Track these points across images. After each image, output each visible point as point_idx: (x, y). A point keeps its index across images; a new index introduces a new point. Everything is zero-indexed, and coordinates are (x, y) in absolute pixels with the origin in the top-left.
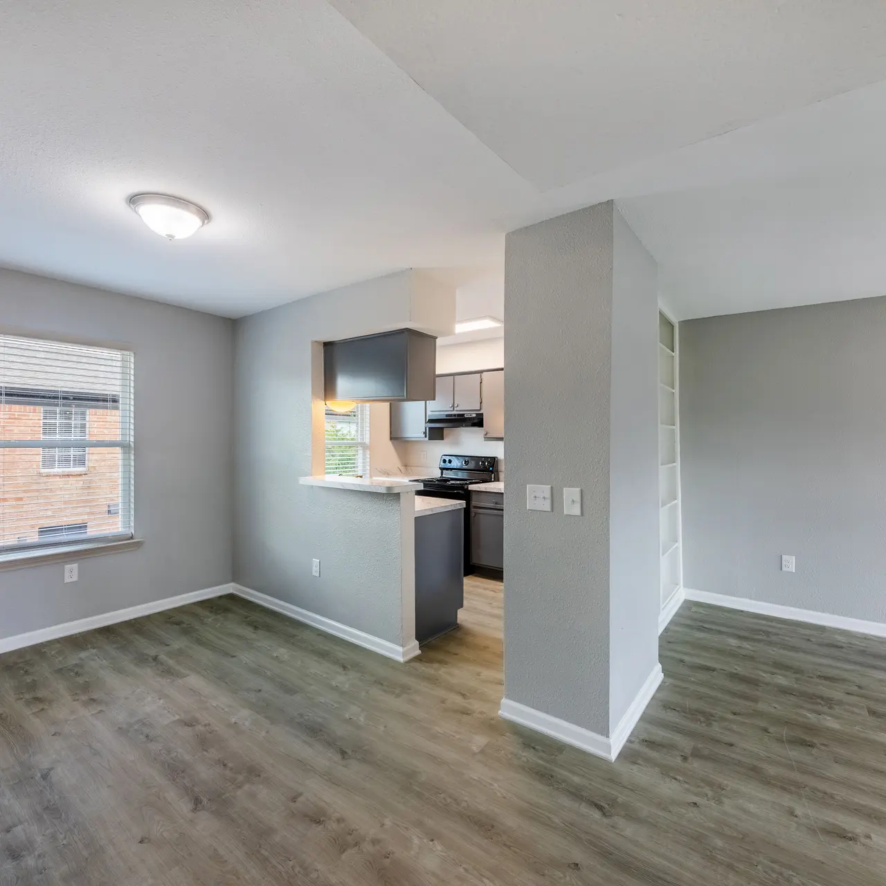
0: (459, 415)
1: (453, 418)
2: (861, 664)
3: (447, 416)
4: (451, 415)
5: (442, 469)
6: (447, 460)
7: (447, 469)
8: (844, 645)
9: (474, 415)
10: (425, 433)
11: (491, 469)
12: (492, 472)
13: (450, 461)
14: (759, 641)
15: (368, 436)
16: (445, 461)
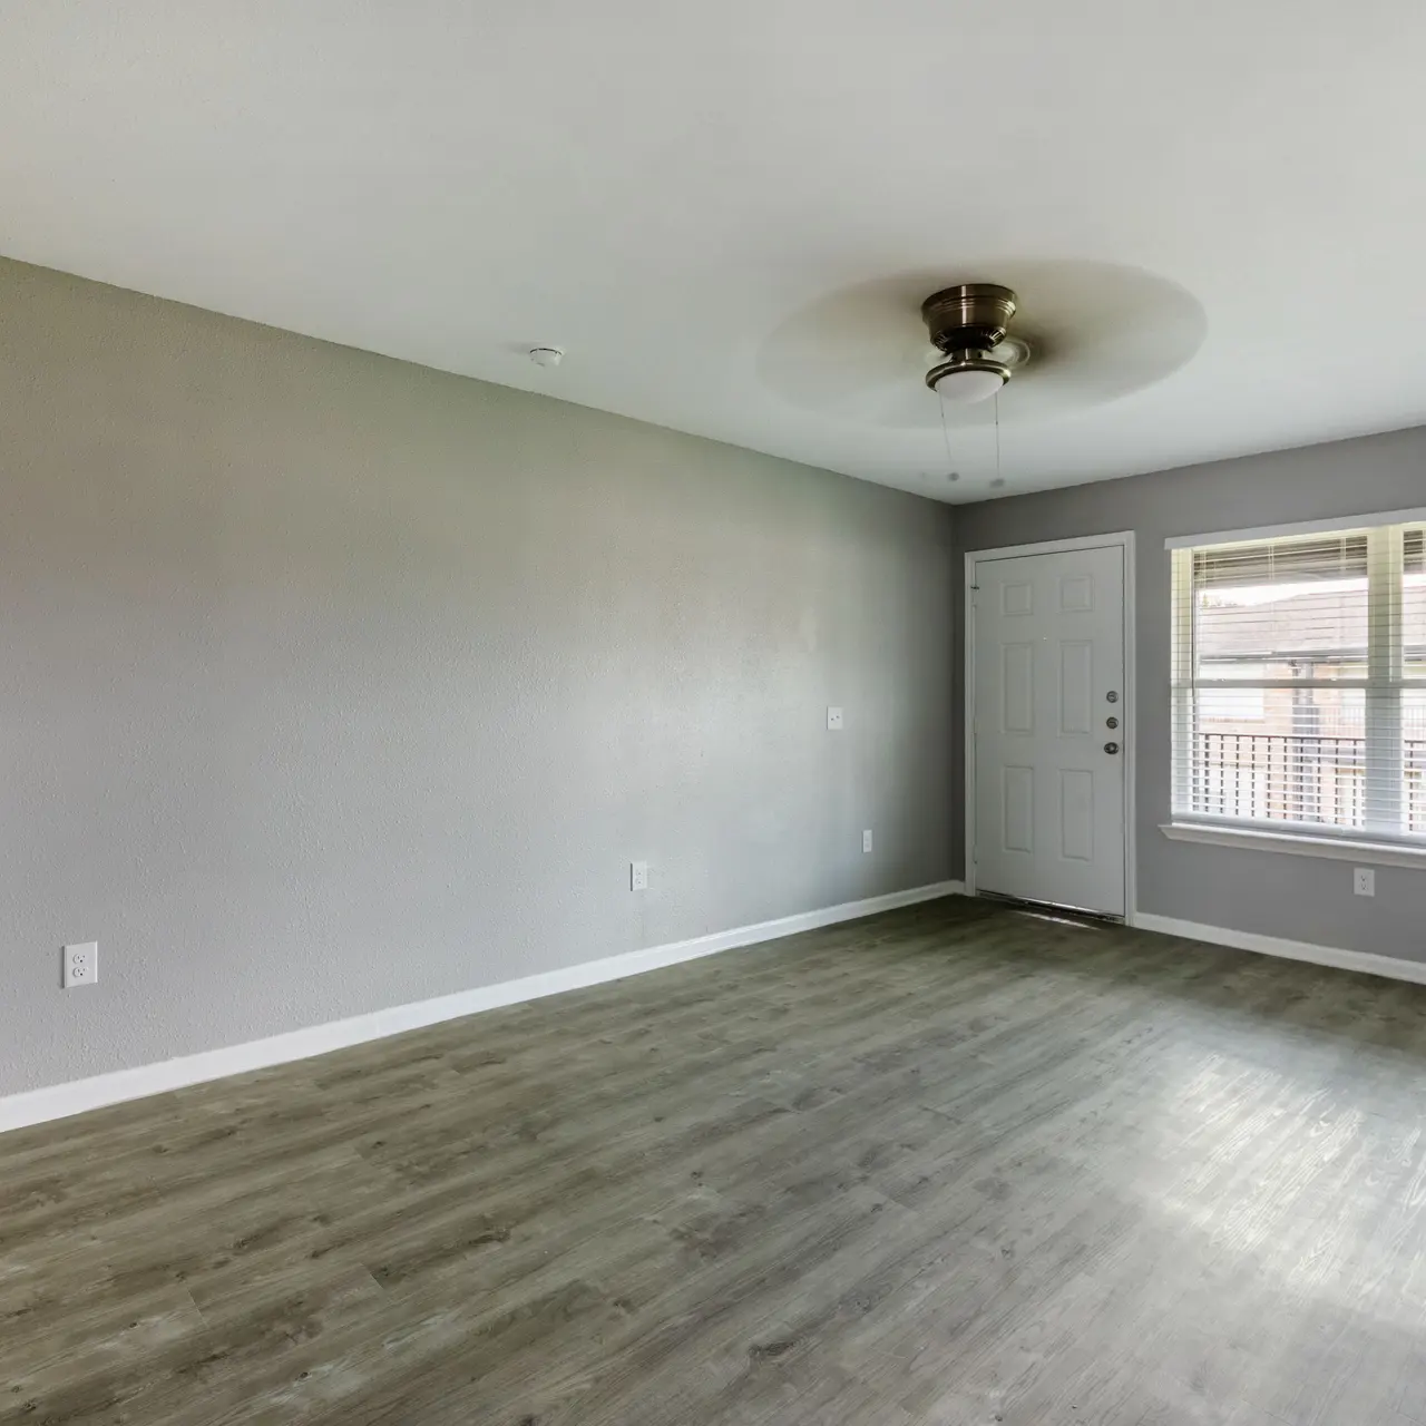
2: (285, 1155)
8: (232, 1122)
14: (38, 1228)
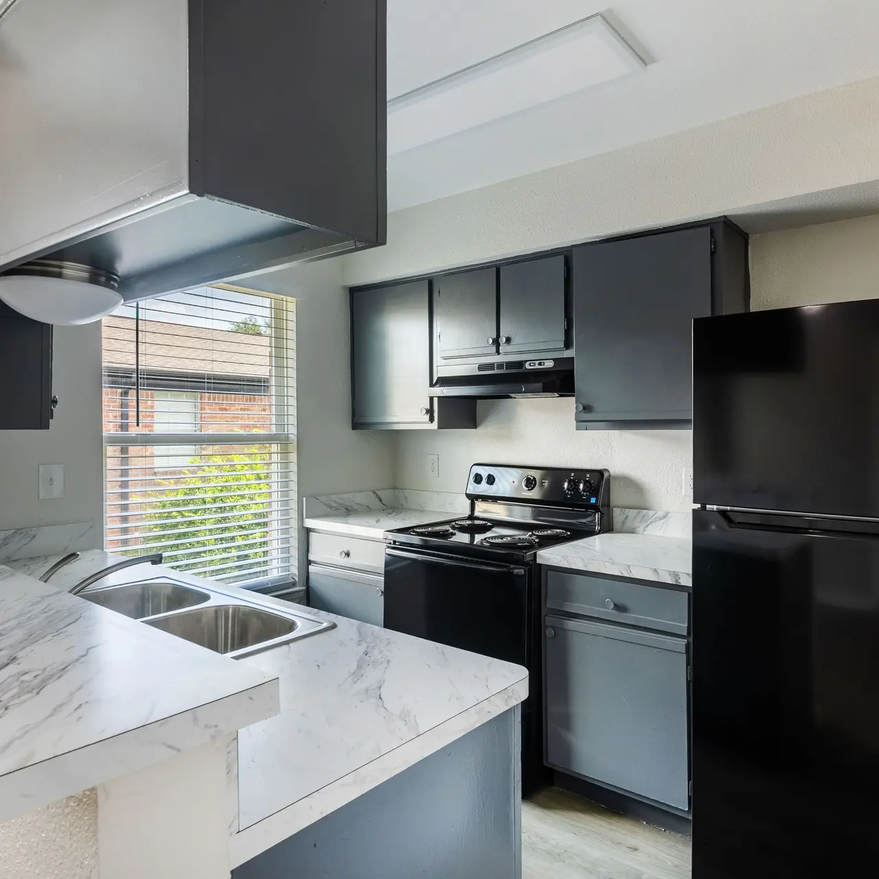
0: (510, 365)
1: (496, 371)
3: (481, 367)
4: (490, 366)
5: (473, 498)
6: (485, 476)
7: (485, 498)
9: (549, 364)
10: (430, 412)
11: (593, 500)
12: (595, 508)
13: (491, 480)
15: (293, 420)
16: (478, 479)
